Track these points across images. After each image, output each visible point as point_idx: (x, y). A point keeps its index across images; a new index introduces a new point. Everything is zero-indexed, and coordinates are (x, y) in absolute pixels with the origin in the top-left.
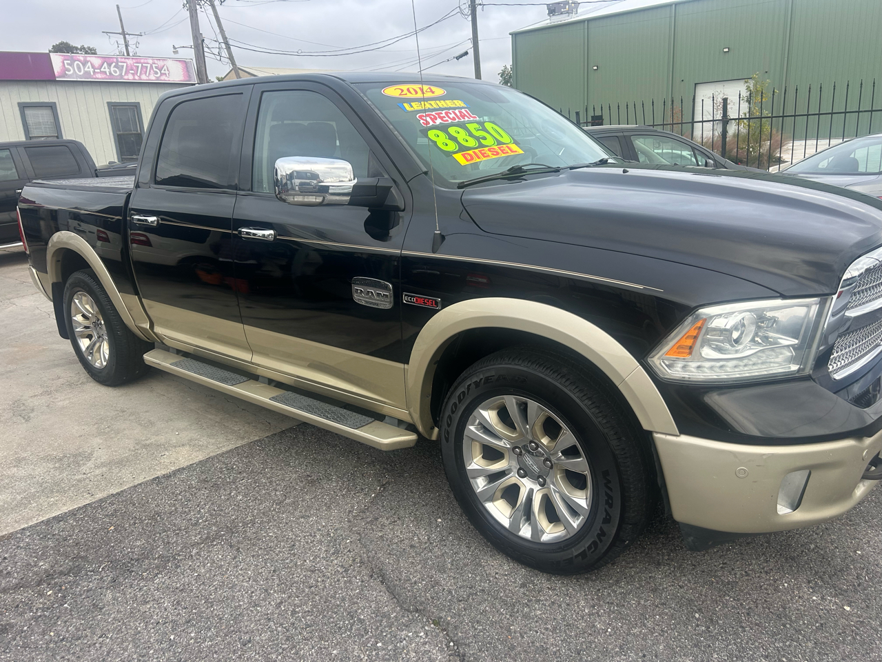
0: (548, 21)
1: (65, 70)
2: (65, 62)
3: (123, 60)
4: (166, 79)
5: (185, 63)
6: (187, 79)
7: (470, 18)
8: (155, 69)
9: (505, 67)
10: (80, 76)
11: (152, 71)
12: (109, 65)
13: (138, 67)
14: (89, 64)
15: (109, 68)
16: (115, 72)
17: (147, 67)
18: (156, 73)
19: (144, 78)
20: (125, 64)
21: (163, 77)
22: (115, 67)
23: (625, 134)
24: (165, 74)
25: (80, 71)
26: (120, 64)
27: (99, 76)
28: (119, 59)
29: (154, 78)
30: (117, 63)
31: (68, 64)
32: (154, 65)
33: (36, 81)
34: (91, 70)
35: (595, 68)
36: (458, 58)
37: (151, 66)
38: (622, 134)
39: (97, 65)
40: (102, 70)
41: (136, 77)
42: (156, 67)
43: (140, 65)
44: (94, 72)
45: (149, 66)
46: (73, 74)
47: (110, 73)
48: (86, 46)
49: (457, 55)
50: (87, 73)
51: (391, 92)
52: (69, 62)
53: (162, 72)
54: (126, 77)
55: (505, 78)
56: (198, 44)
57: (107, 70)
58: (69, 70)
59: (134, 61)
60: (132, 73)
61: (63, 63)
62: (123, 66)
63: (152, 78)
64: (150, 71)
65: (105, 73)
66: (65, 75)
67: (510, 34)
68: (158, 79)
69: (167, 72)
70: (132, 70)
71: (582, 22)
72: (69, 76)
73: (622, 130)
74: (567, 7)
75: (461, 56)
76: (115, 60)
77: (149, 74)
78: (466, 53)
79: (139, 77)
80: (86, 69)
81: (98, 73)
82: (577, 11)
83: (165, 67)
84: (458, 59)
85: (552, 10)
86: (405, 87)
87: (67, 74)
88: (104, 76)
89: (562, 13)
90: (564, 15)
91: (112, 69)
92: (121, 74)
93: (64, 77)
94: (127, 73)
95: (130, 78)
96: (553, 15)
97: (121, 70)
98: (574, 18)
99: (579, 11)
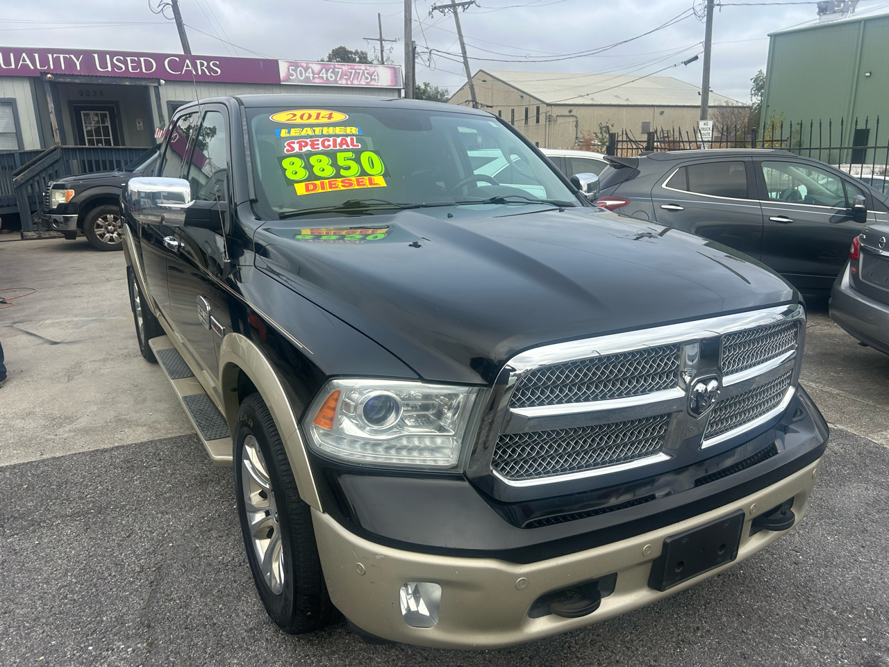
0: (818, 21)
1: (289, 74)
2: (290, 68)
3: (339, 66)
4: (375, 84)
5: (395, 71)
6: (394, 84)
7: (705, 19)
8: (366, 75)
9: (761, 72)
10: (301, 81)
11: (363, 77)
12: (327, 71)
13: (351, 73)
14: (310, 70)
15: (327, 74)
16: (331, 77)
17: (359, 73)
18: (367, 78)
19: (356, 83)
20: (341, 70)
21: (373, 83)
22: (332, 72)
23: (754, 159)
24: (375, 79)
25: (301, 76)
26: (336, 70)
27: (317, 81)
28: (336, 66)
29: (364, 83)
30: (334, 69)
31: (292, 70)
32: (366, 71)
33: (264, 84)
34: (311, 75)
35: (868, 74)
36: (686, 63)
37: (363, 72)
38: (750, 159)
39: (316, 71)
40: (321, 75)
41: (349, 82)
42: (368, 73)
43: (354, 71)
44: (313, 77)
45: (361, 71)
46: (295, 79)
47: (327, 78)
48: (359, 51)
49: (686, 60)
50: (307, 78)
51: (281, 117)
52: (293, 68)
53: (373, 77)
54: (340, 82)
55: (757, 84)
56: (409, 51)
57: (325, 76)
58: (292, 75)
59: (349, 67)
60: (346, 79)
61: (289, 69)
62: (338, 72)
63: (363, 83)
64: (362, 77)
65: (323, 78)
66: (288, 79)
67: (768, 36)
68: (367, 84)
69: (376, 78)
70: (346, 75)
71: (858, 22)
72: (292, 81)
73: (752, 155)
74: (842, 5)
75: (690, 61)
76: (332, 66)
77: (361, 79)
78: (696, 58)
79: (352, 82)
80: (307, 75)
81: (316, 78)
82: (854, 10)
83: (376, 73)
84: (686, 65)
85: (823, 10)
86: (299, 113)
87: (290, 79)
88: (321, 81)
89: (834, 12)
90: (837, 15)
91: (329, 74)
92: (336, 80)
93: (287, 81)
94: (341, 79)
95: (343, 83)
96: (824, 14)
97: (336, 76)
98: (849, 17)
99: (856, 10)
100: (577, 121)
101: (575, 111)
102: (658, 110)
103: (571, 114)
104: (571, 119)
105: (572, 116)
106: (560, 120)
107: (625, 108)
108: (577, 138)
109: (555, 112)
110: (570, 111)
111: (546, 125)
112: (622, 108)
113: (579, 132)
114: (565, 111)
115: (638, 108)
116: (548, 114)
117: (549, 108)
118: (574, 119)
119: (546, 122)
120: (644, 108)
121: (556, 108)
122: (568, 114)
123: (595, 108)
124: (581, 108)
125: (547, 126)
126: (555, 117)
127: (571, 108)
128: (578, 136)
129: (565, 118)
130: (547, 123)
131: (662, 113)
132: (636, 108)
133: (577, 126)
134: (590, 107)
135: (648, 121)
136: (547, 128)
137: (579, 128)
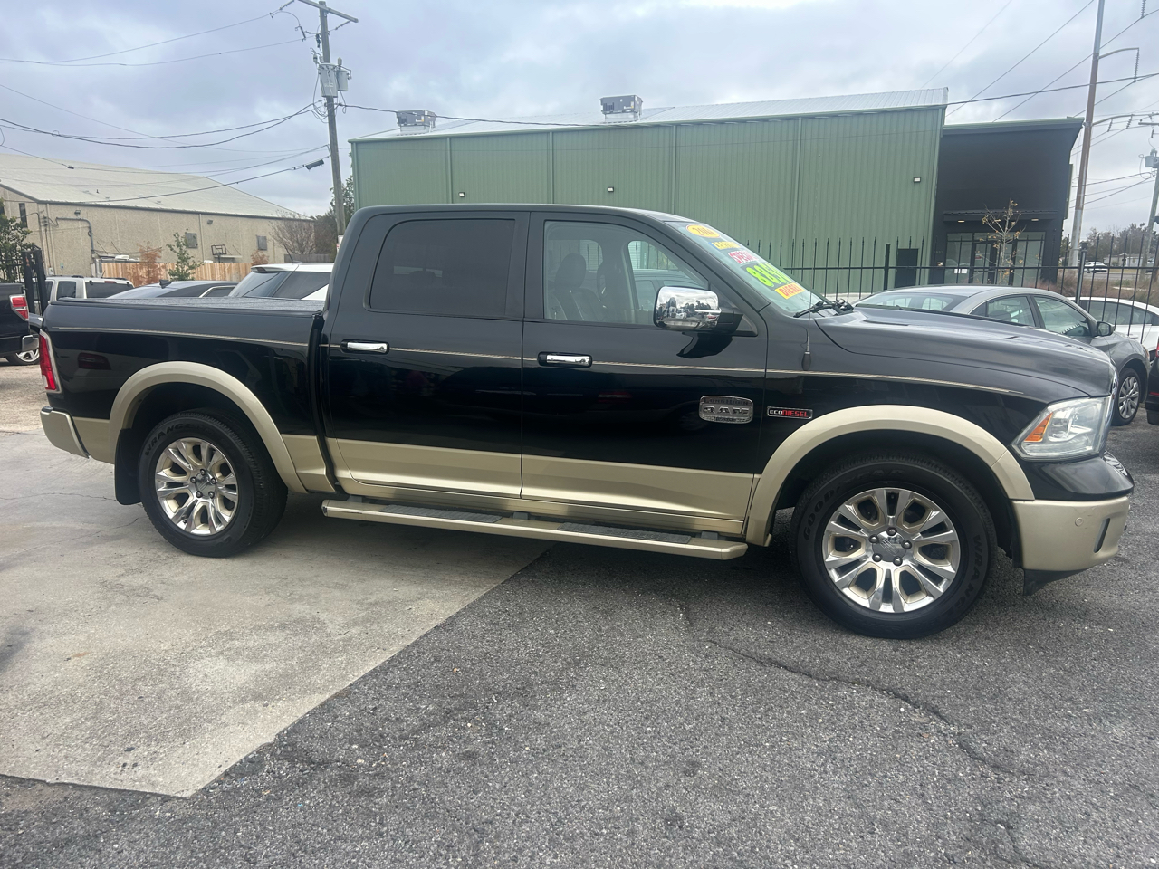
0: (399, 132)
7: (327, 120)
35: (462, 195)
36: (309, 167)
67: (349, 142)
75: (314, 165)
78: (321, 163)
85: (403, 119)
89: (416, 125)
90: (419, 128)
96: (405, 125)
99: (436, 124)
100: (90, 228)
101: (84, 213)
102: (205, 219)
103: (79, 217)
104: (80, 224)
105: (80, 220)
106: (62, 225)
107: (158, 214)
108: (93, 250)
109: (53, 213)
110: (77, 214)
111: (40, 231)
112: (155, 213)
113: (95, 242)
114: (69, 212)
115: (176, 214)
116: (41, 216)
117: (42, 207)
118: (86, 225)
119: (40, 226)
120: (185, 215)
121: (52, 206)
122: (75, 217)
123: (113, 211)
124: (93, 209)
125: (43, 232)
126: (53, 219)
127: (78, 209)
128: (95, 248)
129: (71, 223)
130: (43, 229)
131: (210, 223)
132: (173, 214)
133: (90, 234)
134: (107, 210)
135: (192, 232)
136: (44, 236)
137: (94, 237)
